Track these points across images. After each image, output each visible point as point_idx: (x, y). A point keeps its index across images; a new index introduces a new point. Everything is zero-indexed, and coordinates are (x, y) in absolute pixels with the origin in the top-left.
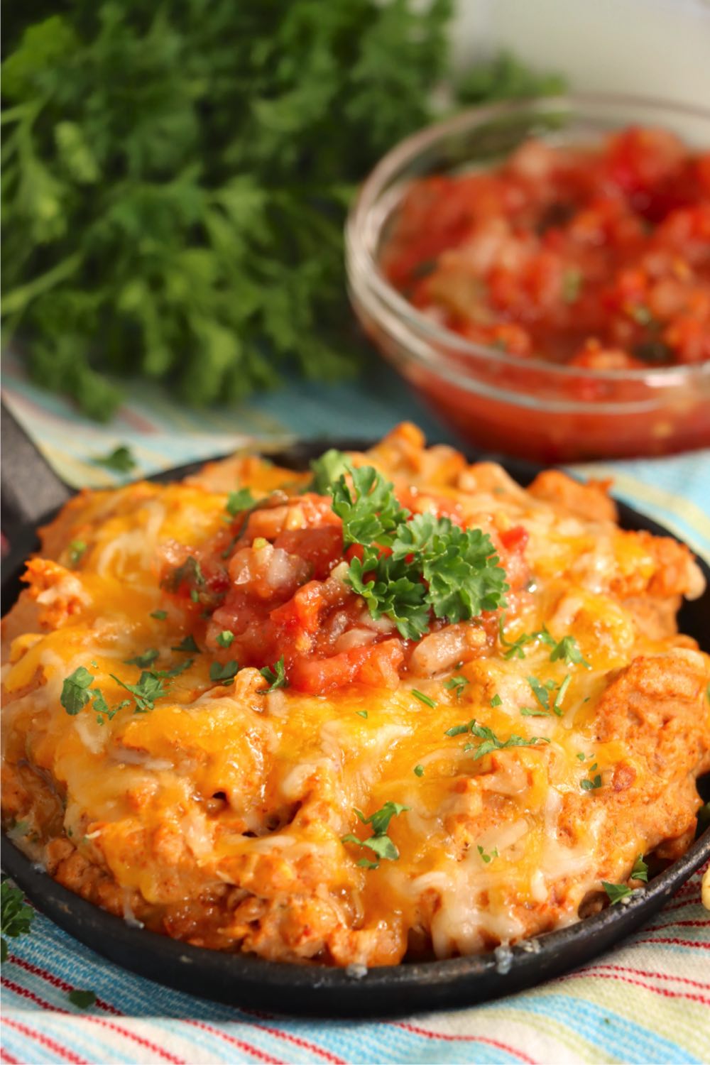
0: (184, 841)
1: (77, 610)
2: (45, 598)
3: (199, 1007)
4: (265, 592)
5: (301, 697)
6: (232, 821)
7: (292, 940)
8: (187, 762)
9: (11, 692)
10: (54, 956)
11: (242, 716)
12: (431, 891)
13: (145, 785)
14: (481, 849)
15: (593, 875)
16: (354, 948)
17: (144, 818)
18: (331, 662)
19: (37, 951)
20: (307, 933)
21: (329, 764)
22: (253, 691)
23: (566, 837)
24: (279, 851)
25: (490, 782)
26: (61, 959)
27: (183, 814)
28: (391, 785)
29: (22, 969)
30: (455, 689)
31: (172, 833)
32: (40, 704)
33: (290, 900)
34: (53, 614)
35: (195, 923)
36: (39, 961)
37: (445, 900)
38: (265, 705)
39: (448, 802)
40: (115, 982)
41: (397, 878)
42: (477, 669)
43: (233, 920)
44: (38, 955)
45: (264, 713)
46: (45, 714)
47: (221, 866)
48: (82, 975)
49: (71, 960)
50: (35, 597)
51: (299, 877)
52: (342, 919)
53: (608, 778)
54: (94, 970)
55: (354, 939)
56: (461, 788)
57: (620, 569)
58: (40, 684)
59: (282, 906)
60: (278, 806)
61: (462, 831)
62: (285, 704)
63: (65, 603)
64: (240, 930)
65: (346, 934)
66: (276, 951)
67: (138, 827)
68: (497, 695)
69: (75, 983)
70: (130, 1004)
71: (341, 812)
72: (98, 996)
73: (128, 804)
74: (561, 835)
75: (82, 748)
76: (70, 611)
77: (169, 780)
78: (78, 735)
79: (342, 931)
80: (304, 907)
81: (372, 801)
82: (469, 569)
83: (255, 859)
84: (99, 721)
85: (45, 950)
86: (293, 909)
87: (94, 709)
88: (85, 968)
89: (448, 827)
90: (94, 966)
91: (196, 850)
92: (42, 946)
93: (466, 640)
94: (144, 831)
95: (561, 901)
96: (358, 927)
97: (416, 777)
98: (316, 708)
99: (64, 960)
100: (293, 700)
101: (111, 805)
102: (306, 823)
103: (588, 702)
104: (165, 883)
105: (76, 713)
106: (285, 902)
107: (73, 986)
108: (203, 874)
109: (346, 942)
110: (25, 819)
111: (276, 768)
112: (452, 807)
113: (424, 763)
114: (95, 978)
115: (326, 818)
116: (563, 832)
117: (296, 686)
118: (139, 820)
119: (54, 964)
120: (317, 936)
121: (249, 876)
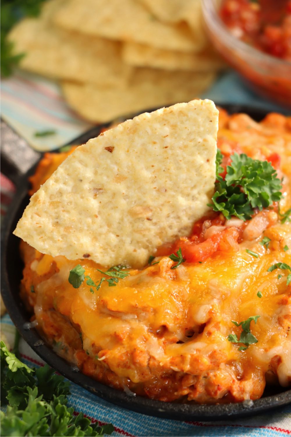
0: (149, 353)
6: (172, 338)
7: (213, 393)
9: (41, 276)
10: (87, 406)
12: (276, 356)
13: (124, 328)
16: (243, 391)
17: (126, 346)
18: (204, 244)
19: (78, 404)
20: (219, 389)
22: (169, 269)
24: (198, 350)
26: (91, 407)
27: (146, 340)
28: (246, 305)
30: (265, 246)
32: (58, 283)
33: (208, 374)
35: (160, 389)
36: (80, 410)
37: (284, 359)
38: (176, 274)
39: (279, 310)
40: (120, 415)
41: (258, 352)
42: (274, 233)
43: (181, 388)
44: (79, 407)
45: (177, 279)
46: (61, 287)
47: (172, 363)
48: (104, 414)
49: (97, 407)
51: (211, 363)
52: (234, 377)
54: (109, 411)
55: (242, 386)
56: (284, 302)
58: (56, 271)
59: (205, 377)
60: (192, 325)
61: (286, 322)
62: (186, 272)
64: (186, 392)
65: (238, 385)
66: (205, 398)
68: (286, 245)
69: (101, 419)
70: (131, 427)
71: (225, 324)
72: (114, 425)
73: (116, 339)
77: (136, 325)
78: (81, 300)
79: (236, 383)
80: (215, 376)
81: (239, 315)
82: (263, 182)
83: (189, 357)
84: (91, 291)
85: (82, 404)
86: (210, 378)
87: (88, 284)
88: (104, 411)
89: (280, 322)
90: (108, 408)
91: (157, 357)
92: (80, 401)
93: (269, 219)
96: (242, 378)
97: (258, 298)
99: (93, 408)
100: (190, 268)
101: (108, 340)
102: (210, 334)
104: (142, 374)
105: (78, 287)
106: (206, 375)
107: (101, 421)
108: (163, 368)
109: (239, 389)
110: (60, 340)
112: (281, 312)
113: (261, 289)
114: (110, 415)
115: (218, 328)
117: (188, 260)
119: (88, 411)
120: (224, 389)
121: (187, 368)
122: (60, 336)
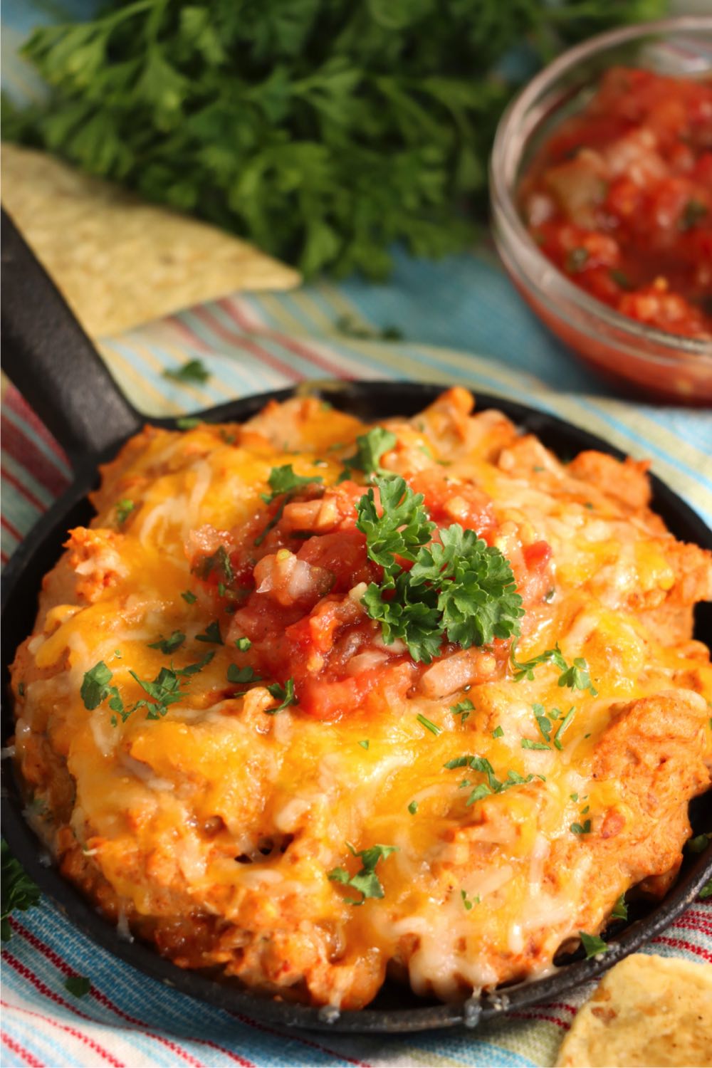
0: (177, 865)
1: (113, 582)
2: (83, 569)
4: (284, 600)
5: (307, 720)
6: (226, 846)
7: (271, 973)
8: (186, 786)
9: (39, 669)
10: (59, 933)
11: (246, 742)
12: (410, 935)
13: (144, 806)
14: (464, 894)
15: (572, 922)
16: (330, 984)
17: (141, 840)
18: (339, 687)
19: (44, 925)
20: (286, 968)
21: (323, 800)
22: (261, 711)
23: (550, 884)
24: (265, 886)
25: (478, 833)
26: (64, 937)
27: (179, 838)
28: (383, 820)
29: (27, 943)
30: (461, 715)
31: (165, 857)
32: (63, 689)
33: (272, 934)
34: (89, 585)
35: (183, 940)
36: (44, 935)
37: (425, 944)
38: (271, 726)
39: (435, 849)
40: (111, 966)
41: (380, 917)
42: (484, 698)
43: (218, 947)
44: (44, 930)
45: (269, 736)
46: (65, 701)
47: (210, 895)
48: (82, 957)
49: (73, 940)
50: (75, 566)
51: (282, 915)
52: (322, 952)
53: (597, 825)
54: (94, 952)
55: (332, 976)
56: (448, 837)
57: (639, 583)
58: (64, 669)
59: (265, 939)
60: (271, 833)
61: (448, 876)
62: (290, 727)
63: (101, 576)
64: (223, 957)
65: (324, 971)
66: (258, 978)
67: (134, 849)
68: (499, 727)
69: (74, 964)
70: (122, 994)
71: (331, 846)
72: (93, 983)
73: (126, 823)
74: (544, 882)
75: (94, 749)
76: (106, 584)
77: (168, 802)
78: (91, 734)
79: (320, 967)
80: (286, 942)
81: (365, 835)
82: (485, 595)
83: (242, 894)
84: (113, 721)
85: (51, 926)
86: (275, 943)
87: (110, 706)
88: (85, 950)
89: (434, 871)
90: (95, 947)
91: (188, 875)
92: (49, 920)
93: (476, 668)
94: (140, 851)
95: (535, 951)
96: (337, 960)
97: (408, 813)
98: (320, 733)
99: (67, 939)
100: (299, 723)
101: (112, 820)
102: (295, 859)
103: (588, 738)
104: (157, 900)
105: (93, 709)
106: (268, 935)
107: (72, 968)
108: (192, 899)
109: (323, 978)
110: (43, 795)
111: (275, 796)
112: (439, 854)
113: (419, 798)
114: (93, 962)
115: (315, 853)
116: (546, 879)
117: (303, 706)
118: (136, 842)
119: (57, 942)
120: (296, 971)
121: (233, 913)
122: (44, 788)
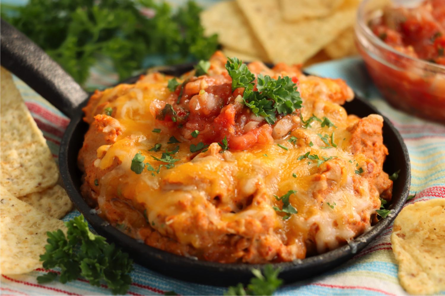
0: (209, 219)
1: (120, 133)
2: (106, 130)
3: (219, 291)
4: (207, 112)
5: (237, 152)
6: (225, 208)
7: (264, 254)
8: (202, 185)
9: (104, 170)
10: (149, 279)
12: (315, 224)
13: (186, 197)
14: (328, 204)
15: (372, 207)
16: (290, 253)
17: (190, 211)
18: (247, 136)
19: (141, 278)
20: (270, 250)
21: (260, 176)
22: (218, 152)
23: (357, 193)
24: (250, 216)
25: (328, 174)
26: (153, 280)
27: (206, 208)
28: (284, 183)
29: (137, 287)
30: (293, 142)
31: (203, 216)
32: (121, 172)
33: (260, 237)
34: (111, 136)
35: (217, 254)
36: (143, 282)
37: (321, 227)
38: (224, 157)
39: (313, 186)
40: (179, 285)
41: (300, 219)
42: (300, 133)
43: (236, 250)
44: (142, 280)
45: (226, 161)
46: (125, 176)
47: (228, 226)
48: (164, 285)
49: (158, 280)
50: (102, 130)
51: (262, 226)
52: (281, 242)
53: (365, 167)
54: (169, 282)
55: (288, 249)
56: (318, 179)
57: (331, 90)
58: (118, 164)
59: (257, 240)
60: (241, 198)
61: (320, 197)
62: (232, 156)
63: (115, 130)
64: (241, 253)
65: (285, 249)
68: (311, 142)
71: (269, 197)
73: (181, 207)
74: (355, 193)
75: (148, 187)
76: (118, 134)
77: (196, 194)
78: (145, 182)
80: (266, 239)
81: (279, 191)
82: (287, 93)
83: (243, 221)
84: (152, 175)
85: (144, 277)
86: (262, 241)
87: (148, 171)
88: (165, 282)
89: (314, 196)
90: (168, 280)
93: (293, 121)
94: (191, 217)
95: (364, 220)
96: (287, 244)
97: (294, 178)
98: (245, 155)
100: (235, 154)
101: (173, 208)
102: (259, 203)
103: (345, 140)
104: (203, 238)
105: (140, 173)
106: (258, 238)
107: (162, 291)
108: (220, 232)
109: (286, 251)
110: (123, 222)
111: (239, 181)
112: (315, 187)
113: (295, 172)
114: (171, 286)
115: (265, 199)
116: (355, 192)
117: (234, 147)
118: (188, 213)
119: (150, 283)
120: (274, 250)
121: (243, 229)
122: (122, 220)
